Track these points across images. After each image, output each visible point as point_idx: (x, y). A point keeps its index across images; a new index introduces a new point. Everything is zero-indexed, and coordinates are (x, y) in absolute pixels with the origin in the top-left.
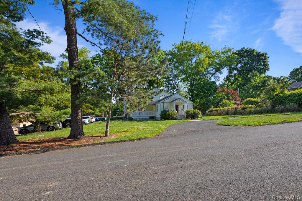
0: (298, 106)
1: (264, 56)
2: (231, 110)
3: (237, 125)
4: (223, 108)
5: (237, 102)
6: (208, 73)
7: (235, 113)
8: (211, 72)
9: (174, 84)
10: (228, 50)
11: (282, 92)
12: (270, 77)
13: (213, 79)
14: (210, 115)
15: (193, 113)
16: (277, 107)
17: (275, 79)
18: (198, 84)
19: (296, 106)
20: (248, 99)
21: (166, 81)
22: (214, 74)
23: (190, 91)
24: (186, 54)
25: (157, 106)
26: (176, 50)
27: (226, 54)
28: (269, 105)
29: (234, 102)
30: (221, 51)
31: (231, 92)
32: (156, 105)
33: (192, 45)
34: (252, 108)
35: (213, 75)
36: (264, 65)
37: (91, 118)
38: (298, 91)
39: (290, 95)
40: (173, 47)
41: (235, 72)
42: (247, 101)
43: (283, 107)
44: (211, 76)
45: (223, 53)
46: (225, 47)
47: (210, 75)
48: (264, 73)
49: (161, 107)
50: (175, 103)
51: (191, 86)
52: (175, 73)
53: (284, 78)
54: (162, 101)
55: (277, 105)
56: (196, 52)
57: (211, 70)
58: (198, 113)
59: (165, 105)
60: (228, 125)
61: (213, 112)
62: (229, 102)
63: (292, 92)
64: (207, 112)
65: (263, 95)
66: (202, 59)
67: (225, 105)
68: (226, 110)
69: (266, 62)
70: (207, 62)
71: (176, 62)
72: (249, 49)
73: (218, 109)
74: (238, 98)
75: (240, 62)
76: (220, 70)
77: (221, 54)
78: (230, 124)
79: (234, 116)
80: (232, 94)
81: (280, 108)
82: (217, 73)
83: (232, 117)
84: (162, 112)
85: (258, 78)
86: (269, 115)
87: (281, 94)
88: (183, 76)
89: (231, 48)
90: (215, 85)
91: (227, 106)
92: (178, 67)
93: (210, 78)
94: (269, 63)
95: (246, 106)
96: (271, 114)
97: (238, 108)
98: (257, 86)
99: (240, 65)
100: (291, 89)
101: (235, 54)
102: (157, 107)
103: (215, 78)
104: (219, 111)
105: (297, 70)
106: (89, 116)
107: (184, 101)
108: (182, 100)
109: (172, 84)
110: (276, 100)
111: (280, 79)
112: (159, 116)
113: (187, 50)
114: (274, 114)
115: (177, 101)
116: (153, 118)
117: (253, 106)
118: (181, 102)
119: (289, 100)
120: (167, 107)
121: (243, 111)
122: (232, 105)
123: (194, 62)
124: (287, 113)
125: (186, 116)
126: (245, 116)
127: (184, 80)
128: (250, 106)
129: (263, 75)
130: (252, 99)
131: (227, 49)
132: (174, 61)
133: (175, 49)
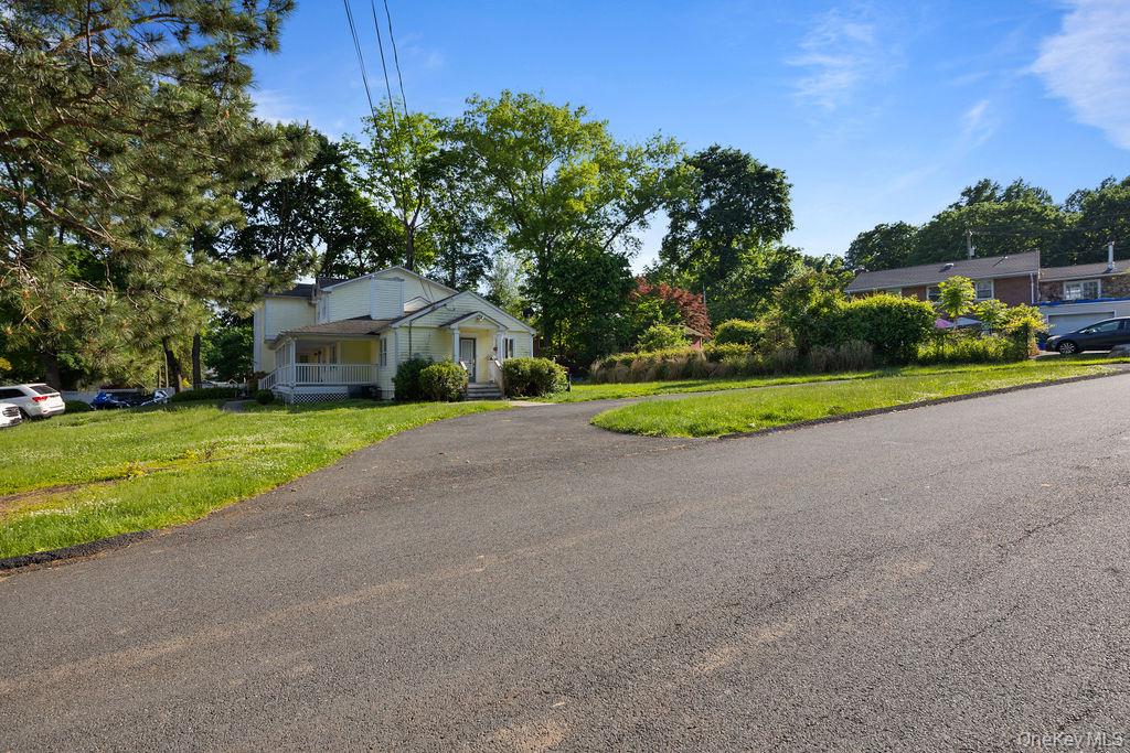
0: (875, 351)
1: (778, 180)
2: (673, 361)
3: (664, 432)
4: (650, 355)
5: (697, 334)
6: (602, 226)
7: (689, 372)
8: (613, 219)
9: (475, 256)
10: (668, 146)
11: (828, 303)
12: (794, 251)
13: (618, 246)
14: (604, 380)
15: (532, 371)
16: (814, 352)
17: (808, 262)
18: (565, 263)
19: (868, 350)
20: (728, 324)
21: (447, 244)
22: (623, 227)
23: (539, 285)
24: (521, 142)
25: (385, 340)
26: (480, 120)
27: (661, 159)
28: (791, 344)
29: (687, 330)
30: (645, 149)
31: (681, 296)
32: (381, 337)
33: (541, 113)
34: (740, 354)
35: (618, 231)
36: (780, 211)
37: (38, 395)
38: (871, 299)
39: (850, 314)
40: (472, 108)
41: (692, 226)
42: (726, 330)
43: (830, 351)
44: (614, 236)
45: (651, 156)
46: (657, 134)
47: (609, 233)
48: (778, 238)
49: (399, 347)
50: (459, 329)
51: (542, 267)
52: (482, 216)
53: (833, 262)
54: (405, 322)
55: (815, 347)
56: (559, 143)
57: (612, 212)
58: (551, 371)
59: (418, 336)
60: (629, 432)
61: (617, 369)
62: (672, 333)
63: (857, 303)
64: (596, 367)
65: (775, 312)
66: (578, 168)
67: (658, 342)
68: (658, 360)
69: (782, 201)
70: (594, 181)
71: (486, 172)
72: (732, 152)
73: (633, 355)
74: (703, 319)
75: (708, 195)
76: (642, 216)
77: (645, 157)
78: (637, 428)
79: (679, 386)
80: (685, 304)
81: (824, 358)
82: (631, 225)
83: (672, 390)
84: (402, 369)
85: (762, 254)
86: (791, 380)
87: (826, 310)
88: (512, 229)
89: (678, 141)
90: (625, 269)
91: (662, 347)
92: (490, 192)
93: (608, 243)
94: (791, 206)
95: (724, 348)
96: (796, 375)
97: (695, 356)
98: (758, 281)
99: (706, 204)
100: (852, 294)
101: (689, 162)
102: (383, 345)
103: (627, 245)
104: (634, 365)
105: (869, 236)
106: (26, 387)
107: (497, 324)
108: (490, 320)
109: (468, 257)
110: (812, 328)
111: (823, 262)
112: (392, 387)
113: (524, 129)
114: (805, 379)
115: (467, 323)
116: (366, 395)
117: (743, 348)
118: (483, 325)
119: (849, 330)
120: (427, 348)
121: (712, 365)
122: (678, 341)
123: (550, 177)
124: (842, 373)
125: (504, 382)
126: (713, 386)
127: (515, 243)
128: (735, 346)
129: (775, 245)
130: (743, 324)
131: (664, 142)
132: (475, 167)
133: (477, 119)
